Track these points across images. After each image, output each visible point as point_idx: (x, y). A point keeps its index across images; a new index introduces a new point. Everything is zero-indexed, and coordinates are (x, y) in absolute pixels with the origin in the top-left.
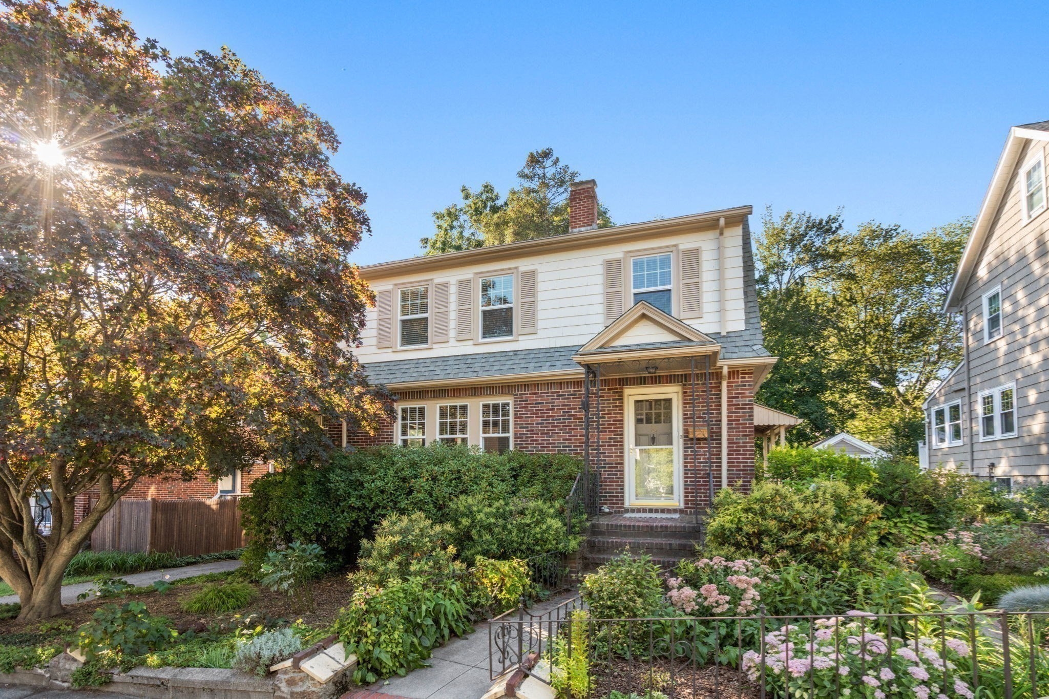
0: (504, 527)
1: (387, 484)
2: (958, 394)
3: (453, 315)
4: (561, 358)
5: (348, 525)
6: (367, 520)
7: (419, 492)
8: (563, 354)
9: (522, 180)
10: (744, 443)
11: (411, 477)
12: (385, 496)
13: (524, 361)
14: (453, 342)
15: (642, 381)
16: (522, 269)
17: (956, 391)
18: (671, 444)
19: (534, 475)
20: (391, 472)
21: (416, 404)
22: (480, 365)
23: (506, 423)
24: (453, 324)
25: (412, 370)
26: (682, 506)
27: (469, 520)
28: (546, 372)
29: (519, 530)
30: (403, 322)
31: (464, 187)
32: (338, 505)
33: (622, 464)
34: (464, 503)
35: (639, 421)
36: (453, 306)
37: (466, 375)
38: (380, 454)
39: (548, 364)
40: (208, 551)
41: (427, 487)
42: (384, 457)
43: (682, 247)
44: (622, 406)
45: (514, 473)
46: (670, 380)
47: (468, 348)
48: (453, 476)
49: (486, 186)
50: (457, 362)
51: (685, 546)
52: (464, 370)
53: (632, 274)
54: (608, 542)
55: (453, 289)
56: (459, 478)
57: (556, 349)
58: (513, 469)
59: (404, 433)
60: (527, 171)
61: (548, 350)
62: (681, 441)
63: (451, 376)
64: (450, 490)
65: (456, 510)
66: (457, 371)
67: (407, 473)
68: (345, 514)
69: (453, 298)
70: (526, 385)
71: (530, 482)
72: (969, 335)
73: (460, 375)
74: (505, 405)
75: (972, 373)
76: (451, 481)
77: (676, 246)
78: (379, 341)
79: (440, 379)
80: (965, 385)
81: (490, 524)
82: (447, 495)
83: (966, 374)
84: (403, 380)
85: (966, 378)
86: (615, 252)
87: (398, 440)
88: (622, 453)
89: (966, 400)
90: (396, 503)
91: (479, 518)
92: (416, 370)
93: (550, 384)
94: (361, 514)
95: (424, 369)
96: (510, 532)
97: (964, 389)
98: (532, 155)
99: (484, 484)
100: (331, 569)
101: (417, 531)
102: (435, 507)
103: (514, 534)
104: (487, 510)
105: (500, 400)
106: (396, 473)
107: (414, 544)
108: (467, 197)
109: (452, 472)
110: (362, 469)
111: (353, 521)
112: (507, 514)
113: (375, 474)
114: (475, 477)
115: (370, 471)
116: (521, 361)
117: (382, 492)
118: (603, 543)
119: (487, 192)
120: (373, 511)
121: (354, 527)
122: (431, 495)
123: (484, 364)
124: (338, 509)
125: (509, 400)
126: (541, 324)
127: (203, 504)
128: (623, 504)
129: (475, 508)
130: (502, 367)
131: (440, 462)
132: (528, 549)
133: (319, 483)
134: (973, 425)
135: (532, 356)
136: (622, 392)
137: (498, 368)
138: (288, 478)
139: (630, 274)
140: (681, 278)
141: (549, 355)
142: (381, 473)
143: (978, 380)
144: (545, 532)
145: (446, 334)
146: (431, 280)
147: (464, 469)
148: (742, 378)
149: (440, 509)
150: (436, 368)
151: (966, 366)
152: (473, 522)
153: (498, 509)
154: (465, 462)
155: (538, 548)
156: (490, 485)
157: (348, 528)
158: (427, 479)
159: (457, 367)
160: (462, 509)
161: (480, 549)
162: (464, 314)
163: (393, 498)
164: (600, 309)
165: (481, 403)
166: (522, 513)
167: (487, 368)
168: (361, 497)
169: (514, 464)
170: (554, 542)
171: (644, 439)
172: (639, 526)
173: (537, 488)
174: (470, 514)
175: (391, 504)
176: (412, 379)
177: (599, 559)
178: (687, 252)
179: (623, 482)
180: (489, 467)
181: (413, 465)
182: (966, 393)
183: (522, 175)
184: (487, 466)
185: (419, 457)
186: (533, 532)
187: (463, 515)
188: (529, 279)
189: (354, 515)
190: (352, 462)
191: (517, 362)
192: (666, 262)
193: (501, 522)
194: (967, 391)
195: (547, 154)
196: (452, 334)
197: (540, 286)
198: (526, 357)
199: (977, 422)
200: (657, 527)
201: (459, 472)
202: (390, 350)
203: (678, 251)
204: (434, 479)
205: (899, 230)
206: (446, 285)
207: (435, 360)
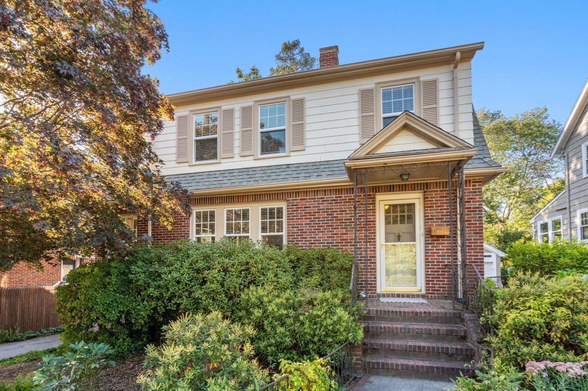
0: (296, 318)
1: (182, 275)
2: (560, 212)
3: (237, 136)
4: (326, 170)
5: (148, 313)
6: (165, 307)
7: (212, 282)
8: (327, 166)
9: (278, 61)
10: (474, 239)
11: (204, 269)
12: (181, 287)
13: (295, 172)
14: (237, 158)
15: (391, 189)
16: (293, 98)
17: (558, 210)
18: (415, 241)
19: (310, 266)
20: (186, 264)
21: (208, 209)
22: (259, 175)
23: (280, 224)
24: (237, 143)
25: (204, 180)
26: (423, 292)
27: (261, 311)
28: (314, 181)
29: (310, 321)
30: (197, 141)
31: (238, 69)
32: (139, 294)
33: (375, 257)
34: (255, 293)
35: (387, 222)
36: (237, 128)
37: (249, 183)
38: (177, 248)
39: (316, 174)
40: (47, 326)
41: (219, 278)
42: (181, 250)
43: (422, 79)
44: (374, 209)
45: (292, 265)
46: (413, 187)
47: (249, 163)
48: (243, 268)
49: (253, 70)
50: (241, 174)
51: (452, 331)
52: (246, 180)
53: (382, 102)
54: (381, 327)
55: (237, 114)
56: (248, 269)
57: (321, 163)
58: (291, 261)
59: (198, 232)
60: (282, 55)
61: (314, 164)
62: (423, 239)
63: (236, 184)
64: (240, 281)
65: (248, 301)
66: (241, 180)
67: (201, 265)
68: (145, 302)
69: (237, 121)
70: (296, 192)
71: (308, 273)
72: (570, 172)
73: (244, 184)
74: (280, 210)
75: (572, 197)
76: (240, 272)
77: (418, 78)
78: (178, 157)
79: (227, 187)
80: (567, 205)
81: (282, 315)
82: (237, 286)
83: (567, 198)
84: (197, 188)
85: (567, 201)
86: (368, 83)
87: (193, 237)
88: (375, 248)
89: (567, 216)
90: (190, 293)
91: (270, 309)
92: (208, 180)
93: (316, 191)
94: (160, 303)
95: (214, 179)
96: (303, 324)
97: (566, 208)
98: (285, 44)
99: (270, 275)
100: (136, 348)
101: (214, 337)
102: (227, 296)
103: (306, 326)
104: (278, 301)
105: (275, 205)
106: (191, 265)
107: (210, 353)
108: (240, 76)
109: (241, 264)
110: (161, 261)
111: (153, 309)
112: (296, 305)
113: (172, 265)
114: (262, 269)
115: (167, 263)
116: (293, 172)
117: (178, 282)
118: (377, 328)
119: (254, 73)
120: (170, 299)
121: (154, 313)
122: (222, 285)
123: (263, 175)
124: (139, 298)
125: (283, 205)
126: (308, 143)
127: (44, 290)
128: (375, 290)
129: (265, 299)
130: (278, 177)
131: (229, 255)
132: (320, 340)
133: (123, 274)
134: (573, 232)
135: (302, 168)
136: (375, 198)
137: (274, 177)
138: (96, 269)
139: (379, 102)
140: (422, 104)
141: (315, 167)
142: (177, 265)
143: (577, 202)
144: (335, 323)
145: (232, 151)
146: (220, 107)
147: (252, 261)
148: (473, 186)
149: (231, 298)
150: (224, 179)
151: (567, 193)
152: (264, 312)
153: (288, 299)
154: (252, 254)
155: (330, 340)
156: (276, 275)
157: (148, 315)
158: (219, 271)
159: (241, 177)
160: (253, 300)
161: (273, 341)
162: (246, 135)
163: (188, 287)
164: (356, 130)
165: (260, 208)
166: (311, 303)
167: (265, 178)
168: (159, 287)
169: (292, 257)
170: (344, 334)
171: (392, 237)
172: (405, 312)
173: (316, 278)
174: (261, 304)
175: (186, 293)
176: (204, 187)
177: (377, 344)
178: (426, 83)
179: (375, 272)
180: (273, 259)
181: (206, 257)
182: (567, 211)
183: (279, 58)
184: (272, 259)
185: (211, 250)
186: (325, 324)
187: (254, 306)
188: (299, 105)
189: (153, 304)
190: (152, 255)
191: (290, 173)
192: (409, 92)
193: (292, 313)
194: (568, 209)
195: (295, 45)
196: (237, 151)
197: (308, 112)
198: (297, 169)
199: (576, 230)
200: (421, 313)
201: (247, 263)
202: (187, 164)
203: (419, 82)
204: (226, 270)
205: (500, 114)
206: (231, 111)
207: (222, 172)
